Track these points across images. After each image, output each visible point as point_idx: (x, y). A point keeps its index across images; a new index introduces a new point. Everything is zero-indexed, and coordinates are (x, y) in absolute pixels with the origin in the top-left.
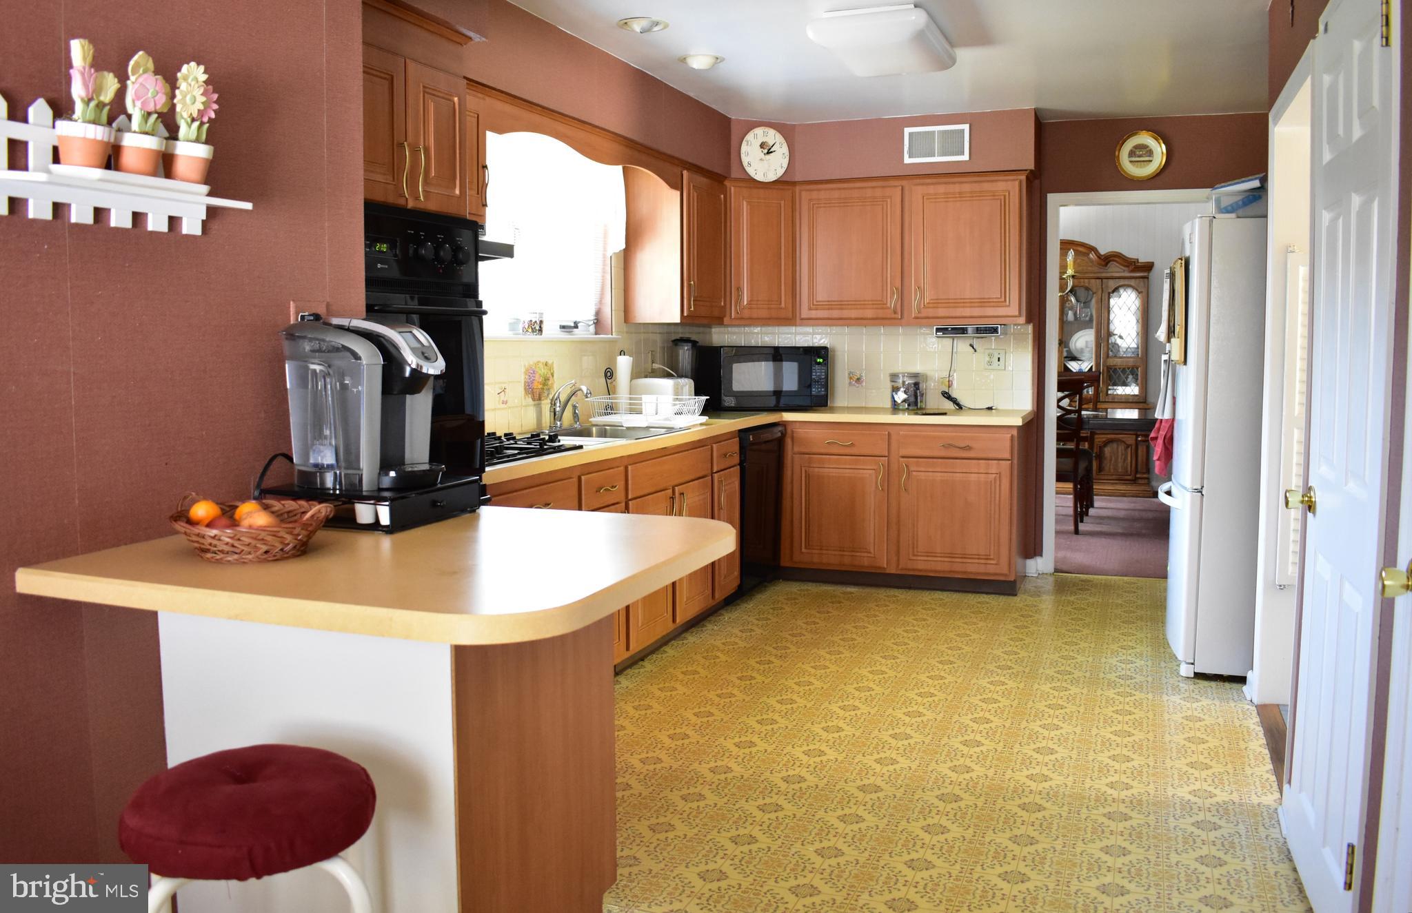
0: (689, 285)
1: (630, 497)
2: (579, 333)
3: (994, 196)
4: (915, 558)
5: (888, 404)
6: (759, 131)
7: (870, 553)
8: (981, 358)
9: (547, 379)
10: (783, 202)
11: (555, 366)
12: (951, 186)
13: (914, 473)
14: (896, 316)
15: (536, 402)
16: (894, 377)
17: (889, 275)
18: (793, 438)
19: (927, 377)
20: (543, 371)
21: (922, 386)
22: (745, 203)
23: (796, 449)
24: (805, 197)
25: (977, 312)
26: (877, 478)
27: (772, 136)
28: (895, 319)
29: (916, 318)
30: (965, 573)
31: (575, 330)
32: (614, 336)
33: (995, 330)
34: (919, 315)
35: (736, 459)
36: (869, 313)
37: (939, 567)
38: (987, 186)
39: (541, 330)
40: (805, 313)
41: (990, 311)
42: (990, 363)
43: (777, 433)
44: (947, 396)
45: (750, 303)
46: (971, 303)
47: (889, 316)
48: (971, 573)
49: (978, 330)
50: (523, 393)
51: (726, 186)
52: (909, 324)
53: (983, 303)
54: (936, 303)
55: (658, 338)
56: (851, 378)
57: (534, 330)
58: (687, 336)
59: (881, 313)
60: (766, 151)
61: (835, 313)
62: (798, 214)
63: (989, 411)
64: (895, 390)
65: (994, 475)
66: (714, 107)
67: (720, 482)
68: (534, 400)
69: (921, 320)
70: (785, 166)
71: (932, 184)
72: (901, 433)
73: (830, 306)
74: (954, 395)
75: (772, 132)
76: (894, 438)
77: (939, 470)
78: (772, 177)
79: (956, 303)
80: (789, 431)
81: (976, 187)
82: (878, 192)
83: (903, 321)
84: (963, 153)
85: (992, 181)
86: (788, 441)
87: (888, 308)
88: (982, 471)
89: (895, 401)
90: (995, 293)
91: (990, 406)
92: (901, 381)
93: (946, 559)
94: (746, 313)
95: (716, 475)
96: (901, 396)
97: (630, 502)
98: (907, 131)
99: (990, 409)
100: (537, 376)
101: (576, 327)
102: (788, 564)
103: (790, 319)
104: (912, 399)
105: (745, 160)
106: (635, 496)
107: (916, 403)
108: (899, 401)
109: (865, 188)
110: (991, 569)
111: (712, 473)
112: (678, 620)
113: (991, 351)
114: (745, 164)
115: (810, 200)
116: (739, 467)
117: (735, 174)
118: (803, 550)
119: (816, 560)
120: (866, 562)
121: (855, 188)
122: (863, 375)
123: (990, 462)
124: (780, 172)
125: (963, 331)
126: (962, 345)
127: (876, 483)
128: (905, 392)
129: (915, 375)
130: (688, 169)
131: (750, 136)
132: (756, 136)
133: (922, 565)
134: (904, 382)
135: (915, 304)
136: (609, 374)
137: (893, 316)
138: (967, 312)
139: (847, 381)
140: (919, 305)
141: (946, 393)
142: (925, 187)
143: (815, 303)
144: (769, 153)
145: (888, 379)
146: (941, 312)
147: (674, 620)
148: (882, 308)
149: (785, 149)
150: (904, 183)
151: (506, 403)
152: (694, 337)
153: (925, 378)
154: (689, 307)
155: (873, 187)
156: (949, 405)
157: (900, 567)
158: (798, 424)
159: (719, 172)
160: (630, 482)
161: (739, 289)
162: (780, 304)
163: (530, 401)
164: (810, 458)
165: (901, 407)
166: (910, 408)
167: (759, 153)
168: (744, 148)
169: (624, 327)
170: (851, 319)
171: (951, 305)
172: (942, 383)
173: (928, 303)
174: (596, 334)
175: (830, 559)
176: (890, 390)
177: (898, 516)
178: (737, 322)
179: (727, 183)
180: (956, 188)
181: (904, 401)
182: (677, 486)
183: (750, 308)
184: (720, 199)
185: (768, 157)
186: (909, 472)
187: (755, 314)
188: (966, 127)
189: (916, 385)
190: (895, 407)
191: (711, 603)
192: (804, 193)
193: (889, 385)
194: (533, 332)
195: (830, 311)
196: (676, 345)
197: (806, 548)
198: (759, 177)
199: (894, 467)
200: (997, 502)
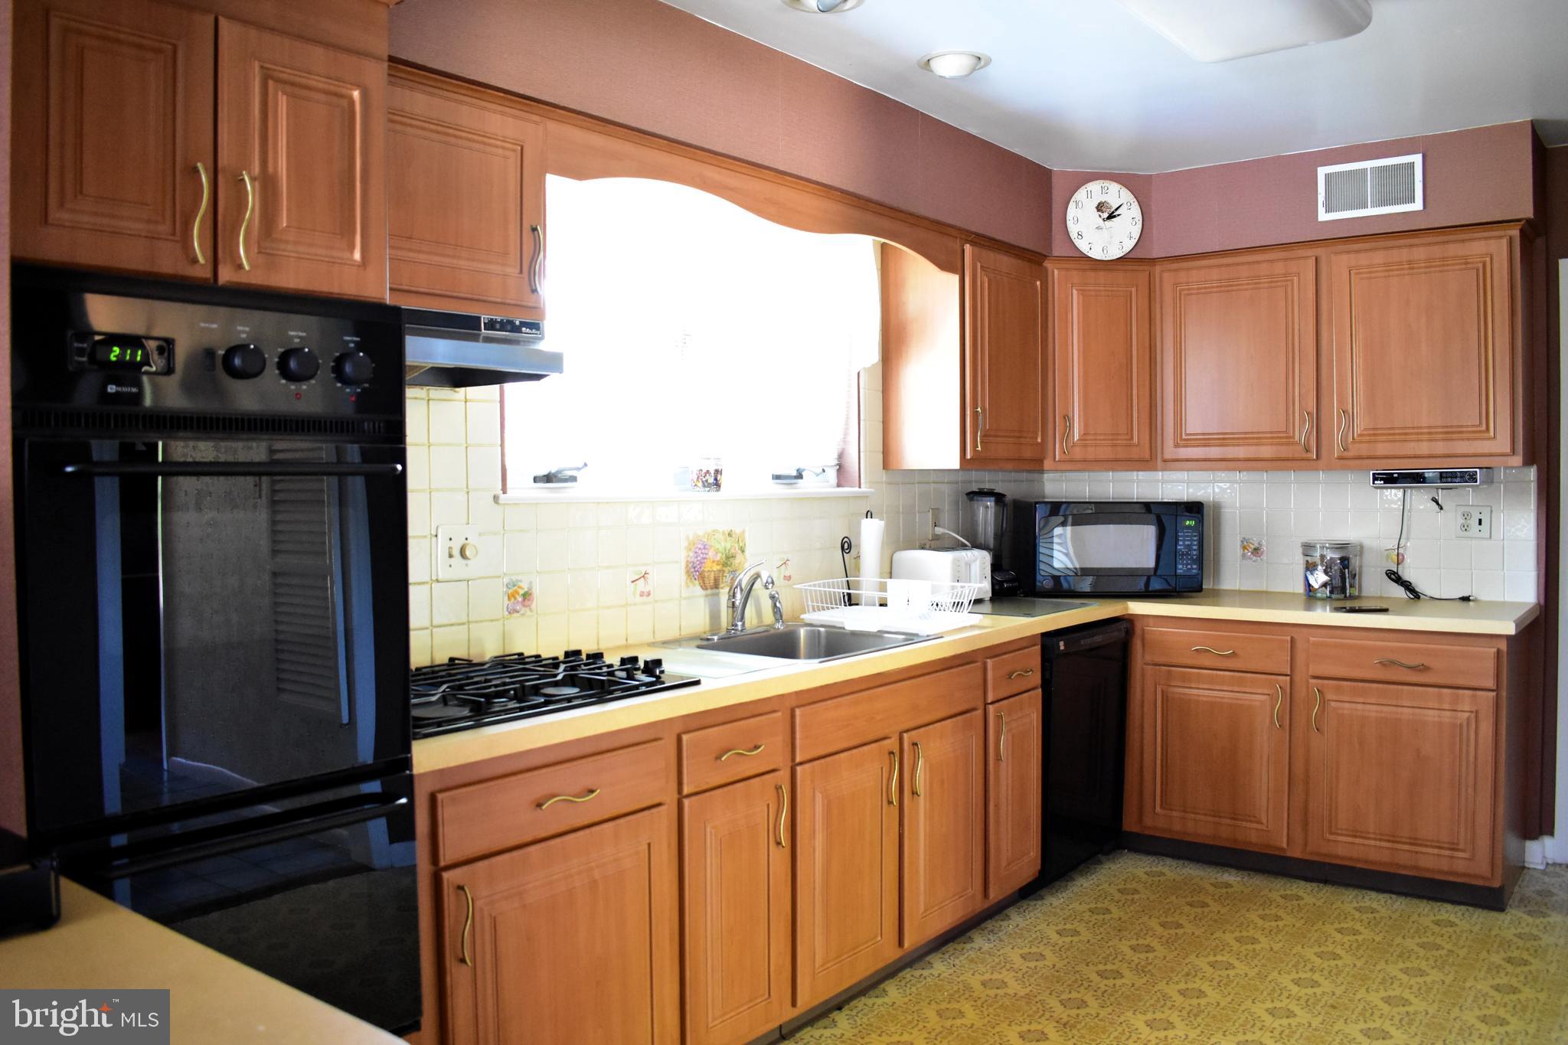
0: (975, 414)
1: (798, 760)
2: (807, 486)
3: (1467, 263)
4: (1332, 837)
5: (1300, 589)
6: (1094, 187)
7: (1262, 823)
8: (1448, 520)
9: (729, 557)
10: (1134, 290)
11: (747, 535)
12: (1395, 252)
13: (1333, 704)
14: (1309, 455)
15: (709, 592)
16: (1308, 548)
17: (1297, 393)
18: (1143, 640)
19: (1362, 547)
20: (723, 545)
21: (1355, 562)
22: (1075, 292)
23: (1148, 658)
24: (1167, 279)
25: (1440, 448)
26: (1273, 709)
27: (1116, 194)
28: (1308, 460)
29: (1341, 458)
30: (1416, 868)
31: (800, 481)
32: (864, 489)
33: (1472, 478)
34: (1346, 454)
35: (1036, 678)
36: (1266, 451)
37: (1374, 856)
38: (1454, 249)
39: (717, 484)
40: (1170, 451)
41: (1462, 447)
42: (1465, 528)
43: (1116, 634)
44: (1395, 577)
45: (1085, 435)
46: (1431, 434)
47: (1297, 455)
48: (1428, 870)
49: (1443, 477)
50: (684, 577)
51: (1046, 269)
52: (1329, 468)
53: (1450, 433)
54: (1373, 434)
55: (946, 489)
56: (1244, 548)
57: (706, 484)
58: (987, 486)
59: (1284, 451)
60: (1106, 215)
61: (1214, 452)
62: (1158, 306)
63: (1465, 604)
64: (1310, 567)
65: (1466, 715)
66: (1016, 150)
67: (999, 718)
68: (704, 588)
69: (1348, 461)
70: (1136, 235)
71: (1366, 250)
72: (1312, 639)
73: (1206, 441)
74: (1407, 575)
75: (1114, 187)
76: (1300, 645)
77: (1373, 701)
78: (1115, 253)
79: (1406, 434)
80: (1138, 631)
81: (1437, 251)
82: (1279, 268)
83: (1320, 463)
84: (1412, 200)
85: (1463, 241)
86: (1137, 645)
87: (1293, 444)
88: (1447, 706)
89: (1310, 585)
90: (1470, 417)
91: (1466, 594)
92: (1318, 554)
93: (1384, 844)
94: (1078, 453)
95: (990, 706)
96: (1319, 578)
97: (799, 769)
98: (1322, 172)
99: (1466, 599)
100: (711, 554)
101: (800, 476)
102: (1135, 829)
103: (1149, 460)
104: (1337, 582)
105: (1073, 229)
106: (809, 757)
107: (1343, 590)
108: (1316, 586)
109: (1258, 262)
110: (1460, 866)
111: (986, 704)
112: (906, 944)
113: (1466, 509)
114: (1073, 235)
115: (1176, 284)
116: (1040, 690)
117: (1057, 251)
118: (1158, 809)
119: (1177, 827)
120: (1254, 838)
121: (1243, 264)
122: (1264, 543)
123: (1461, 692)
124: (1129, 245)
125: (1418, 478)
126: (1419, 499)
127: (1272, 717)
128: (1326, 572)
129: (1342, 547)
130: (973, 243)
131: (1081, 195)
132: (1089, 194)
133: (1343, 848)
134: (1323, 557)
135: (1337, 437)
136: (846, 546)
137: (1305, 455)
138: (1424, 448)
139: (1239, 551)
140: (1344, 438)
141: (1394, 573)
142: (1352, 256)
143: (1184, 437)
144: (1111, 217)
145: (1300, 550)
146: (1381, 449)
147: (901, 943)
148: (1288, 444)
149: (1135, 211)
150: (1319, 251)
151: (649, 594)
152: (999, 489)
153: (1361, 549)
154: (975, 445)
155: (1271, 261)
156: (1400, 592)
157: (1309, 849)
158: (1151, 622)
159: (1031, 247)
160: (798, 735)
161: (1067, 418)
162: (1132, 439)
163: (698, 591)
164: (1169, 671)
165: (1319, 595)
166: (1333, 596)
167: (1095, 218)
168: (1072, 211)
169: (883, 476)
170: (1238, 460)
171: (1397, 437)
172: (1388, 557)
173: (1359, 435)
174: (839, 485)
175: (1200, 827)
176: (1301, 568)
177: (1307, 771)
178: (1064, 466)
179: (1047, 264)
180: (1404, 254)
181: (1325, 585)
182: (907, 731)
183: (1085, 446)
184: (1036, 286)
185: (1109, 223)
186: (1324, 702)
187: (1091, 453)
188: (1417, 159)
189: (1345, 561)
190: (1310, 595)
191: (979, 905)
192: (1166, 275)
193: (1300, 561)
194: (704, 486)
195: (1207, 449)
196: (971, 500)
197: (1162, 806)
198: (1096, 254)
199: (1301, 693)
200: (1472, 759)
